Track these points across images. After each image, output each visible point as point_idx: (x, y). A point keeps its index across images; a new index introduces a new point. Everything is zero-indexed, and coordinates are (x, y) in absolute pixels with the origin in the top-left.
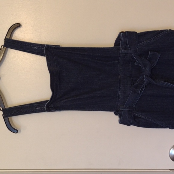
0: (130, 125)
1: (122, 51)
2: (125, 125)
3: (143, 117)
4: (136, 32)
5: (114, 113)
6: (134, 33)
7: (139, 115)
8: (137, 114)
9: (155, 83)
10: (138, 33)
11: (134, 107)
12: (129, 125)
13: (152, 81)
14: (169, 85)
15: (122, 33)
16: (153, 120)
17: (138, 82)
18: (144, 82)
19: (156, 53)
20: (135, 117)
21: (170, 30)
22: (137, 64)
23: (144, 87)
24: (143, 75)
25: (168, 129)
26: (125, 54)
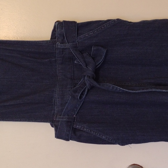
0: (69, 140)
1: (59, 45)
2: (63, 140)
3: (85, 129)
4: (76, 22)
5: (51, 124)
6: (74, 23)
7: (80, 127)
8: (78, 126)
9: (98, 86)
10: (78, 24)
11: (75, 117)
12: (67, 140)
13: (95, 83)
14: (116, 89)
15: (57, 23)
16: (98, 134)
17: (79, 85)
18: (85, 84)
19: (100, 48)
20: (75, 130)
21: (118, 19)
22: (77, 62)
23: (86, 91)
24: (85, 76)
26: (63, 49)
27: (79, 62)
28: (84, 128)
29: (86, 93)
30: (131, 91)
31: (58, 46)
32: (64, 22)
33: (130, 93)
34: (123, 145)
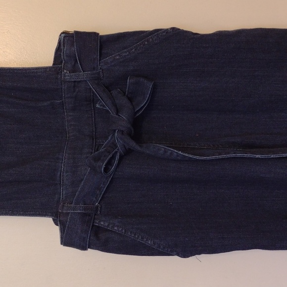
1: (67, 75)
2: (75, 249)
3: (116, 228)
4: (98, 34)
5: (54, 220)
7: (106, 224)
8: (102, 223)
9: (138, 148)
10: (102, 37)
11: (97, 206)
12: (84, 248)
13: (133, 144)
14: (171, 154)
15: (63, 35)
16: (138, 237)
17: (104, 147)
18: (116, 146)
19: (142, 79)
20: (97, 231)
21: (173, 29)
22: (101, 106)
23: (117, 157)
24: (115, 131)
25: (176, 258)
26: (75, 82)
27: (104, 106)
28: (113, 227)
29: (116, 162)
30: (198, 157)
31: (65, 76)
32: (77, 33)
33: (197, 160)
34: (185, 257)
